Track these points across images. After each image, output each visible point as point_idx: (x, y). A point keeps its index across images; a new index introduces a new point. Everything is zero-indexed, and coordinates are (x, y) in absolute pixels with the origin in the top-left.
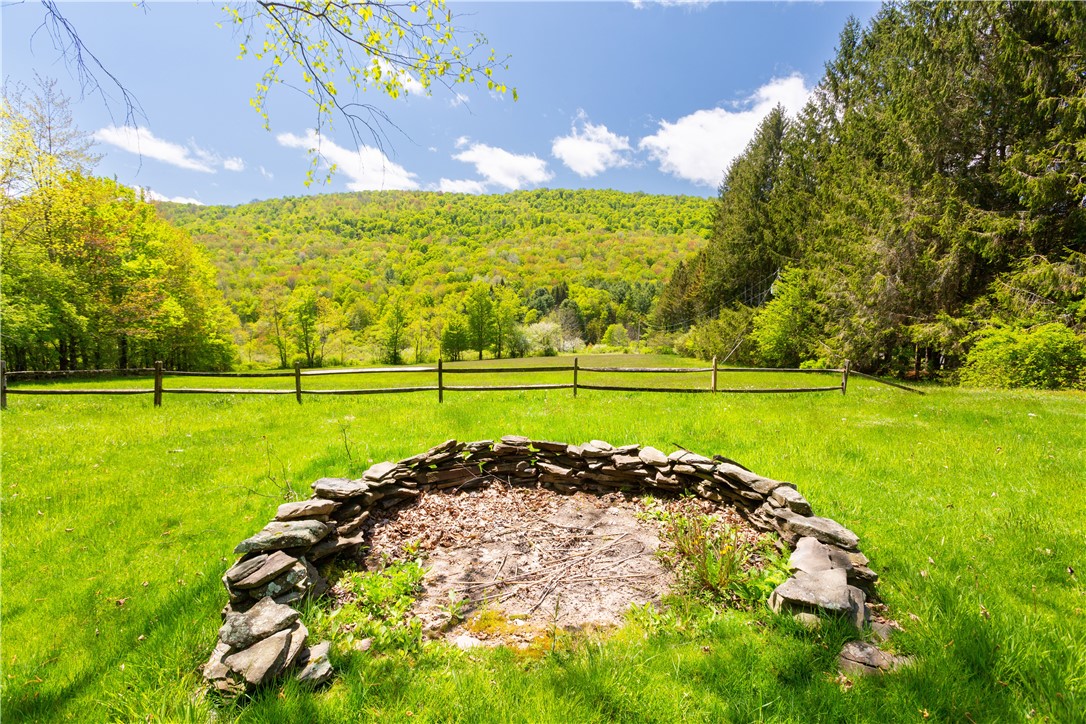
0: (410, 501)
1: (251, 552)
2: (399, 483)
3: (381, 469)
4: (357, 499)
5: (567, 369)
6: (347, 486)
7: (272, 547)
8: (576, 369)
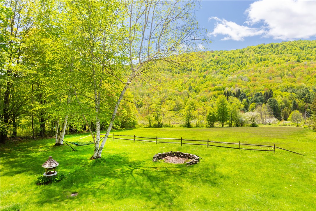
0: (166, 156)
1: (154, 156)
4: (162, 155)
5: (206, 141)
6: (160, 154)
7: (156, 156)
8: (208, 141)
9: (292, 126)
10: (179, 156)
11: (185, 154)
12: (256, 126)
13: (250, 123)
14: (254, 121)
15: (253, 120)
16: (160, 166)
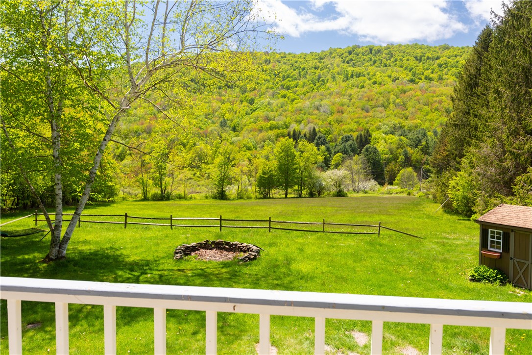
0: (199, 250)
1: (177, 250)
2: (196, 246)
3: (194, 244)
4: (189, 247)
5: (267, 221)
6: (187, 245)
7: (179, 249)
8: (270, 221)
9: (401, 195)
10: (222, 249)
11: (233, 244)
12: (343, 196)
13: (334, 190)
14: (339, 186)
15: (338, 184)
16: (189, 267)
